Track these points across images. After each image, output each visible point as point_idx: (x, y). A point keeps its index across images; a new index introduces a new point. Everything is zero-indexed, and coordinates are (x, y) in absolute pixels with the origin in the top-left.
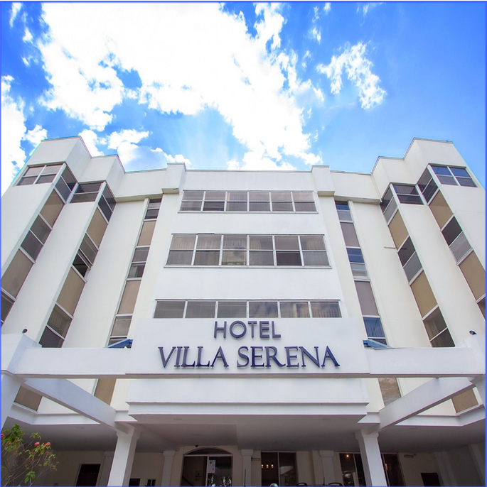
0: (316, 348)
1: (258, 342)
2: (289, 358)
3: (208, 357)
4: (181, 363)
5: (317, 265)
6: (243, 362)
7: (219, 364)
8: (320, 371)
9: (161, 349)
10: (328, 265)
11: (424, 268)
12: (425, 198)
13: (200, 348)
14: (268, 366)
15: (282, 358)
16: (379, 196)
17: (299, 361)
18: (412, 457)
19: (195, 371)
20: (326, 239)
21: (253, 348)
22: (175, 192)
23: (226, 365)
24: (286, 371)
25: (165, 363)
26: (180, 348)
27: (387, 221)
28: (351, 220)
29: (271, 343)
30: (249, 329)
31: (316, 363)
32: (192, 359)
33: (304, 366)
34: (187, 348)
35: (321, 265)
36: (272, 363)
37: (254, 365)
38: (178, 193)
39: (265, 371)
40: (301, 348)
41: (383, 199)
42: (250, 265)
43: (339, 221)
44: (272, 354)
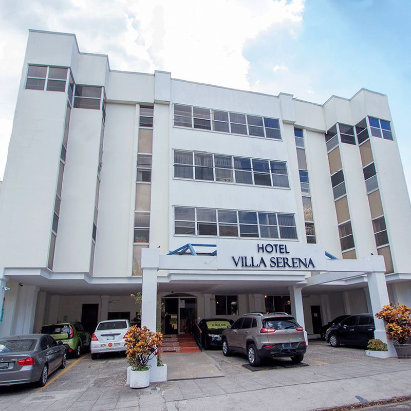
0: (305, 259)
1: (278, 255)
2: (293, 263)
3: (257, 262)
4: (244, 265)
5: (281, 186)
6: (273, 265)
7: (262, 265)
8: (307, 269)
9: (233, 257)
10: (288, 187)
11: (347, 194)
12: (359, 140)
13: (252, 258)
14: (285, 266)
15: (290, 263)
16: (326, 129)
17: (298, 264)
18: (307, 297)
19: (251, 268)
20: (287, 165)
21: (277, 258)
22: (166, 104)
23: (265, 266)
24: (292, 269)
25: (237, 265)
26: (242, 258)
27: (328, 150)
28: (303, 146)
29: (285, 255)
30: (274, 248)
31: (305, 265)
32: (249, 262)
33: (300, 267)
34: (246, 257)
35: (284, 186)
36: (286, 265)
37: (278, 266)
38: (169, 105)
39: (283, 269)
40: (299, 259)
41: (328, 132)
42: (236, 182)
43: (296, 147)
44: (286, 261)
